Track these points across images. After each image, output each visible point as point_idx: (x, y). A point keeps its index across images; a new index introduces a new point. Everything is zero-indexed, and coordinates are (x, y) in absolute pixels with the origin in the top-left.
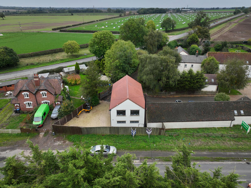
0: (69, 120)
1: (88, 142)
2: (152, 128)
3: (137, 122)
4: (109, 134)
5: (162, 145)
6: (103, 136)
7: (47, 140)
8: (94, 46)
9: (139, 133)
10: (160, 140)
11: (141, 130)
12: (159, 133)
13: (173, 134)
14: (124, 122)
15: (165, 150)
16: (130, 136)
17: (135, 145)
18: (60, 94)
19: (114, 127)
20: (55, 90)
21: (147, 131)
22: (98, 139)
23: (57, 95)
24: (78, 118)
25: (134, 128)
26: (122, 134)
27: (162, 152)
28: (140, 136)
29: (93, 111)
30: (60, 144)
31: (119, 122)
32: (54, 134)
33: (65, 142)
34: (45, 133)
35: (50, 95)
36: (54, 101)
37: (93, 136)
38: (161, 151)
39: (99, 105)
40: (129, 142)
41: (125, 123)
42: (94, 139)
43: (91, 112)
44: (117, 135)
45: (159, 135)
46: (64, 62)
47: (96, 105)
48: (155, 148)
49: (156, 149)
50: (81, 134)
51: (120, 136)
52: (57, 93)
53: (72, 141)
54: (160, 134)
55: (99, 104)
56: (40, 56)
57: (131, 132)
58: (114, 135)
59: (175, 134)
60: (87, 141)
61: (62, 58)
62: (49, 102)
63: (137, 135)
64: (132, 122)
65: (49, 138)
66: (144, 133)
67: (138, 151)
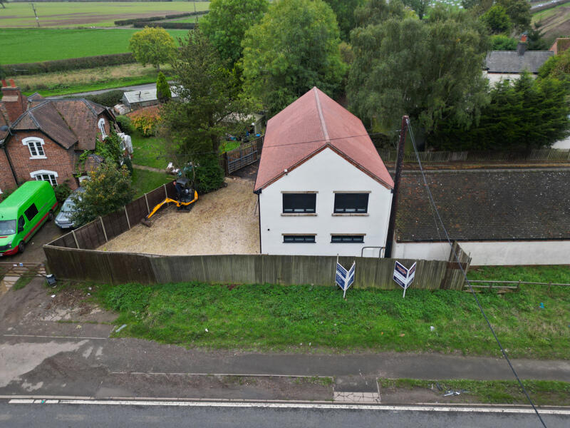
0: (113, 234)
1: (172, 313)
2: (419, 262)
3: (358, 238)
4: (253, 282)
5: (460, 328)
6: (230, 287)
7: (23, 301)
8: (214, 33)
9: (367, 280)
10: (449, 309)
11: (373, 267)
12: (443, 282)
13: (495, 284)
14: (310, 239)
15: (479, 348)
16: (330, 289)
17: (356, 327)
18: (93, 151)
19: (272, 256)
20: (76, 135)
21: (396, 274)
22: (212, 301)
23: (83, 151)
24: (149, 226)
25: (347, 261)
26: (302, 281)
27: (469, 358)
28: (369, 289)
29: (202, 207)
30: (68, 317)
31: (289, 238)
32: (52, 281)
33: (88, 310)
34: (23, 278)
35: (57, 151)
36: (70, 171)
37: (195, 289)
38: (464, 354)
39: (224, 190)
40: (331, 313)
41: (314, 242)
42: (197, 301)
43: (194, 209)
44: (282, 285)
45: (442, 287)
46: (133, 83)
47: (212, 190)
48: (436, 342)
49: (438, 345)
50: (151, 283)
51: (294, 288)
52: (83, 145)
53: (115, 306)
54: (445, 284)
55: (223, 185)
56: (68, 71)
57: (334, 276)
58: (272, 287)
59: (505, 284)
60: (170, 309)
61: (128, 76)
62: (56, 175)
63: (357, 287)
64: (337, 239)
65: (34, 294)
66: (384, 279)
67: (369, 351)
